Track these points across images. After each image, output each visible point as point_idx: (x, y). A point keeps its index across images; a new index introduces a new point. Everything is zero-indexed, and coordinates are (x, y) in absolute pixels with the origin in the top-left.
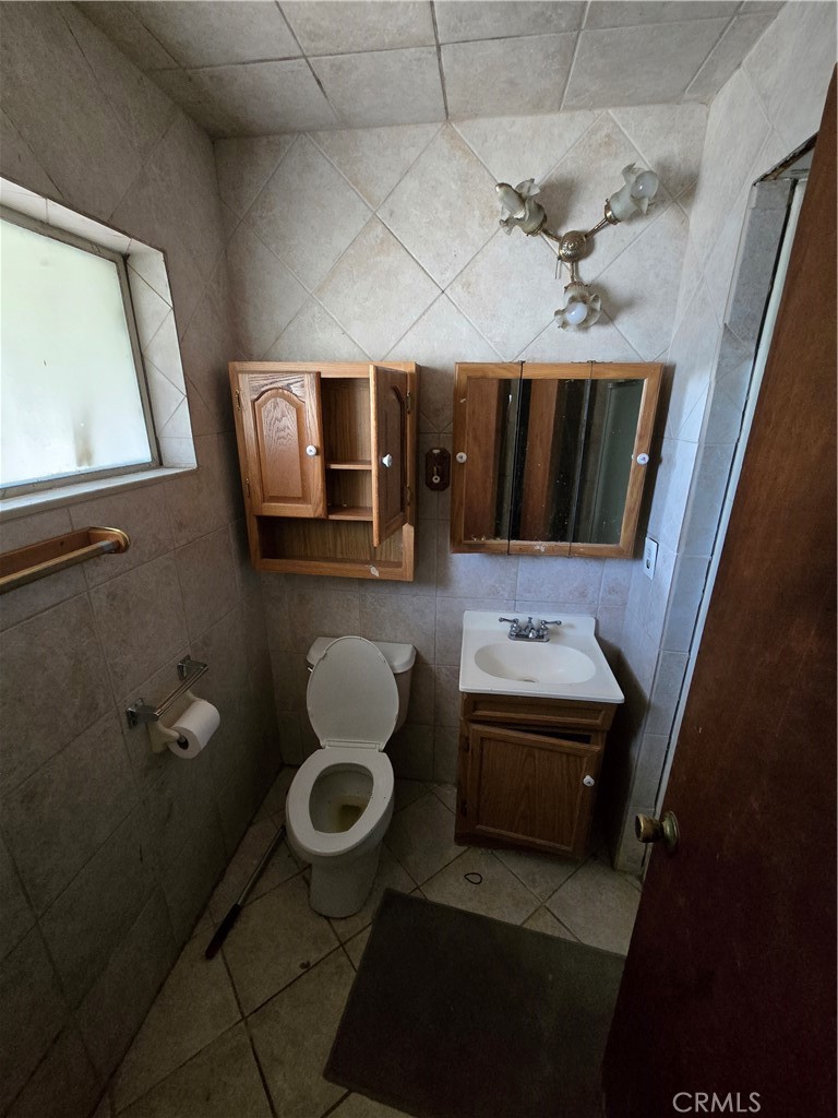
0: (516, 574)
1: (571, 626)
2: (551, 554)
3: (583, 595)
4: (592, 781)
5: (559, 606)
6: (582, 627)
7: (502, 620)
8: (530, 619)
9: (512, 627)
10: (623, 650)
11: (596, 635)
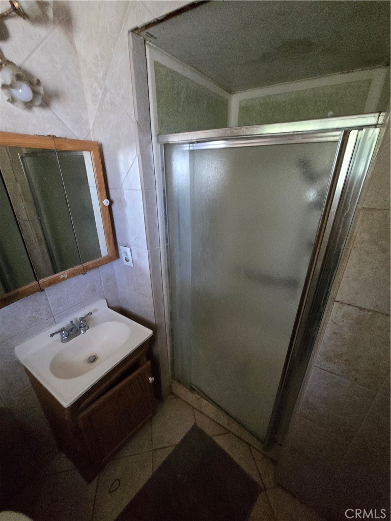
0: (47, 299)
1: (95, 310)
2: (71, 275)
3: (94, 290)
4: (153, 379)
5: (83, 304)
6: (100, 308)
7: (52, 335)
8: (72, 322)
9: (62, 335)
10: (124, 306)
11: (109, 307)
